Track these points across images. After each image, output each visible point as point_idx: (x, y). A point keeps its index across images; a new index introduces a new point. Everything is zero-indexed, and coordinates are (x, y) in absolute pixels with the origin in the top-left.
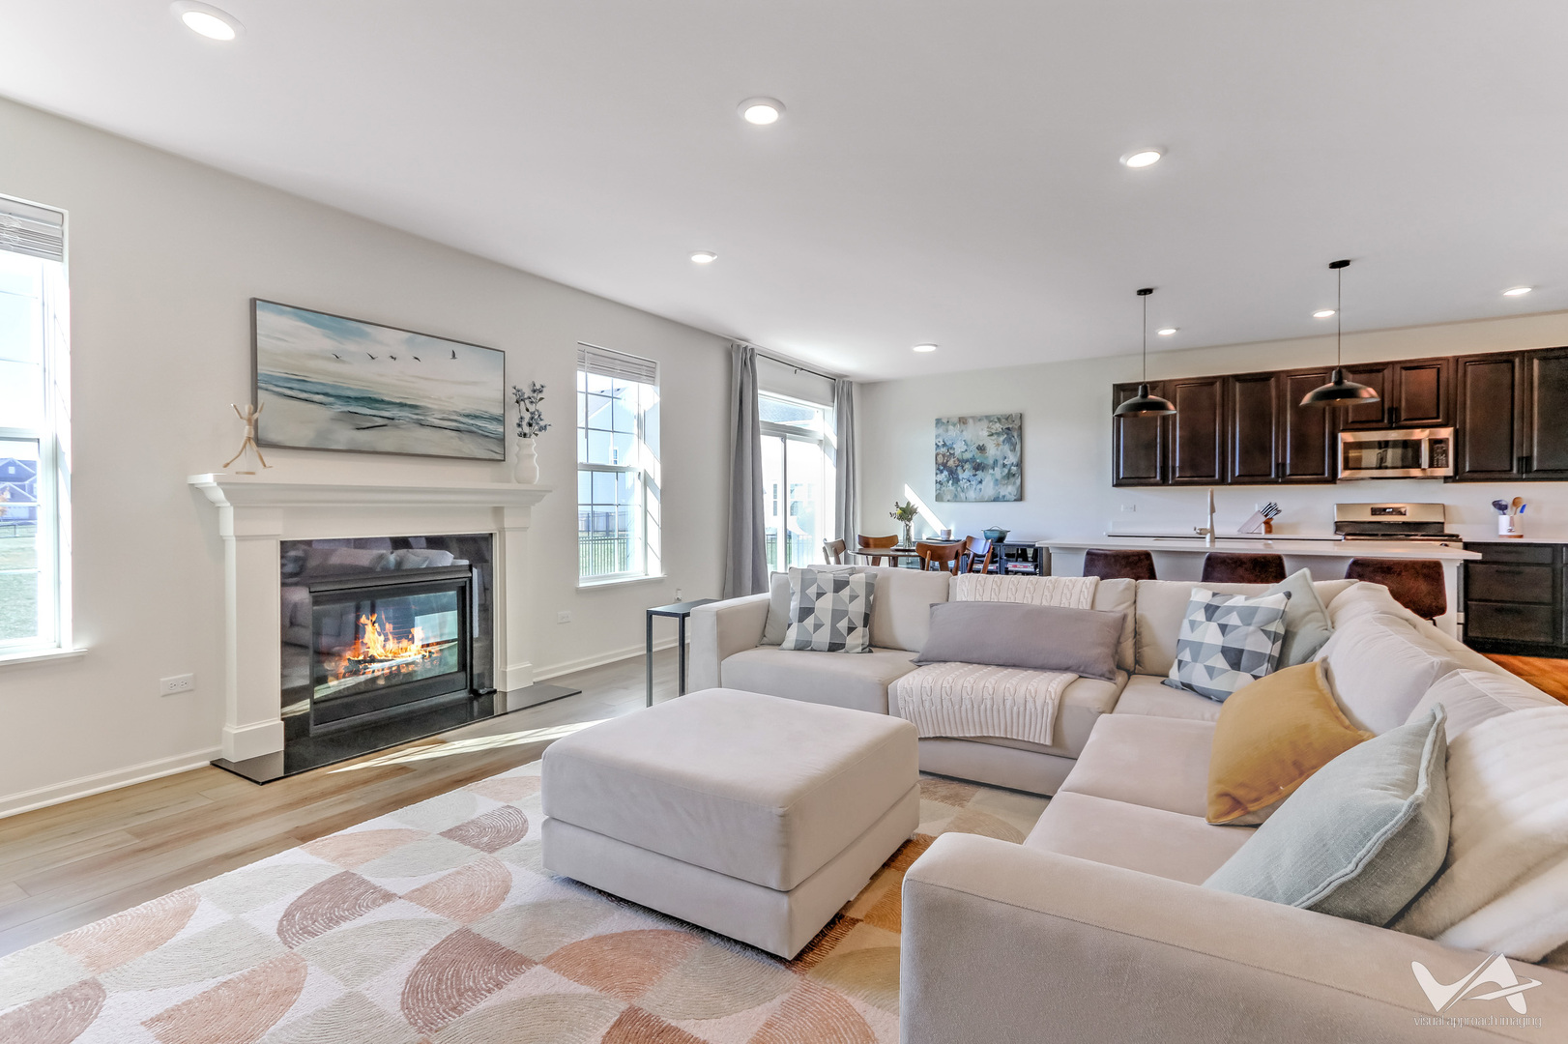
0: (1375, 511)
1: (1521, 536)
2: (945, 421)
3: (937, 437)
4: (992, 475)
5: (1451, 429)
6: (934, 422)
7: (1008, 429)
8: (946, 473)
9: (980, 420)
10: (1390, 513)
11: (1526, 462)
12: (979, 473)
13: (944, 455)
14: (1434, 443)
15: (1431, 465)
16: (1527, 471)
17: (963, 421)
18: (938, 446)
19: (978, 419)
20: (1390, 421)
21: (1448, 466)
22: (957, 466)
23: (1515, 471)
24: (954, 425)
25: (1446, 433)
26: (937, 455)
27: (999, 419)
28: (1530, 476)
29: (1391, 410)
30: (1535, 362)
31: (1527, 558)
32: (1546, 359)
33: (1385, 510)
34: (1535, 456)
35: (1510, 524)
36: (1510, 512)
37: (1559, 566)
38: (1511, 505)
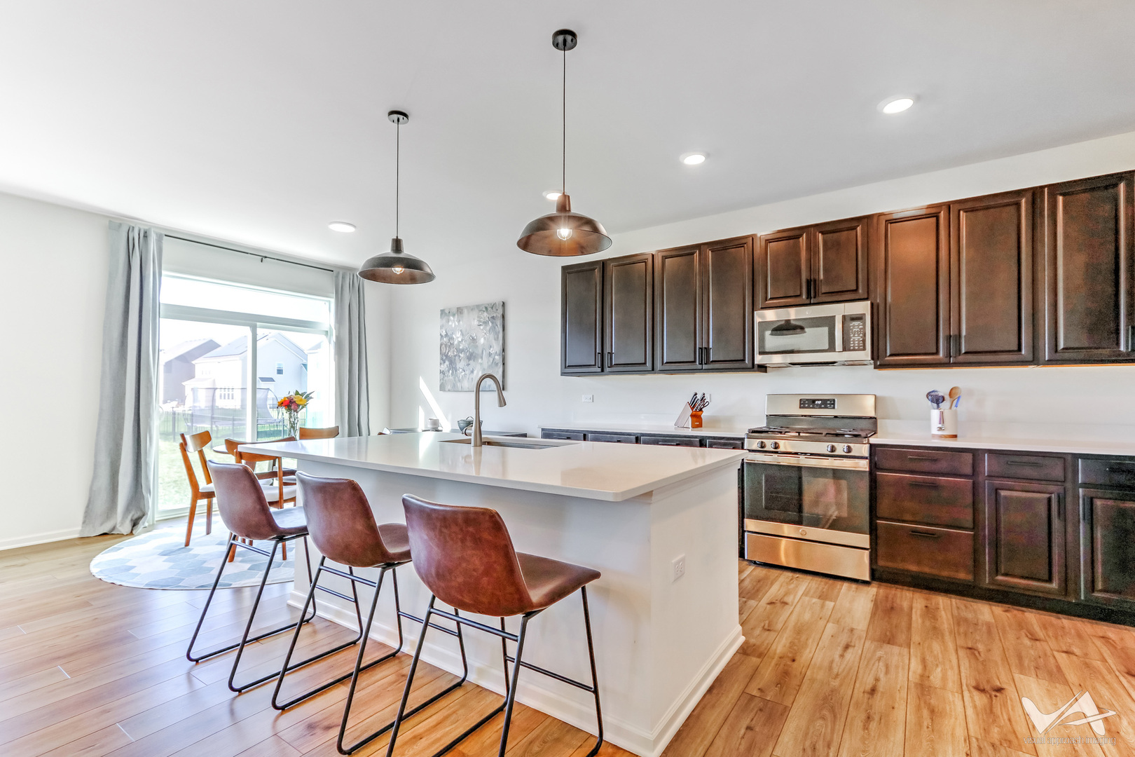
0: (803, 403)
1: (954, 437)
2: (447, 312)
3: (442, 327)
4: (481, 364)
5: (868, 304)
6: (440, 313)
7: (493, 318)
8: (447, 363)
9: (472, 309)
10: (820, 406)
11: (953, 341)
12: (471, 362)
13: (446, 345)
15: (845, 349)
16: (959, 355)
17: (460, 311)
18: (442, 336)
19: (471, 309)
20: (809, 296)
21: (864, 349)
22: (455, 356)
23: (943, 354)
24: (454, 315)
25: (863, 308)
26: (441, 345)
27: (486, 308)
28: (961, 358)
29: (809, 282)
30: (961, 212)
31: (943, 465)
32: (972, 210)
33: (814, 401)
34: (964, 333)
35: (942, 420)
36: (945, 405)
37: (981, 479)
38: (947, 397)
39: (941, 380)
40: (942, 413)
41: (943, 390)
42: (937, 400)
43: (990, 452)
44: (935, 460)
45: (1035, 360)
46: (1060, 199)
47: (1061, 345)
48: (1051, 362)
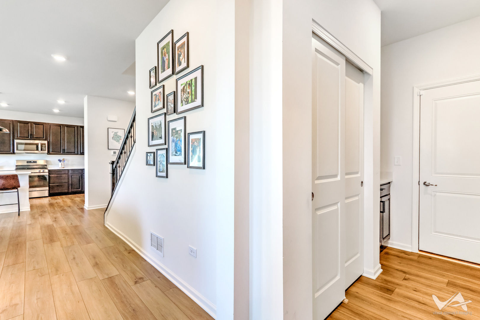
0: (28, 162)
1: (64, 168)
5: (47, 141)
10: (33, 163)
11: (64, 150)
14: (42, 145)
15: (42, 150)
16: (64, 153)
20: (31, 138)
21: (46, 150)
23: (62, 152)
25: (46, 142)
28: (65, 153)
29: (31, 135)
30: (65, 127)
31: (63, 173)
32: (68, 127)
33: (31, 162)
34: (66, 149)
35: (62, 165)
36: (62, 162)
37: (69, 174)
38: (62, 160)
39: (61, 157)
40: (62, 164)
41: (61, 159)
42: (60, 161)
43: (71, 170)
44: (61, 172)
45: (77, 154)
46: (81, 128)
47: (81, 152)
48: (80, 154)
